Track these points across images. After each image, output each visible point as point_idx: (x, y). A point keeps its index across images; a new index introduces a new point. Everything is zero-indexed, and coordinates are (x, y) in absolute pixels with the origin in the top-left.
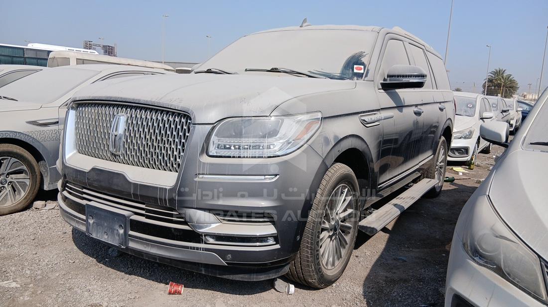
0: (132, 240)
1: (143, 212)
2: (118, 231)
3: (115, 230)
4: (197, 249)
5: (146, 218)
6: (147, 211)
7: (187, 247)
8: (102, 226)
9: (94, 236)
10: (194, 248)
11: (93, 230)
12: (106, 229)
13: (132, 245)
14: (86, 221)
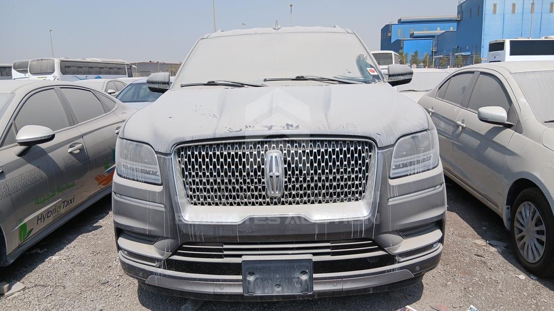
0: (317, 283)
1: (329, 250)
2: (299, 278)
3: (294, 278)
4: (393, 270)
5: (332, 255)
6: (333, 247)
7: (384, 272)
8: (271, 280)
9: (259, 293)
10: (390, 271)
11: (256, 287)
12: (279, 281)
13: (317, 288)
14: (244, 280)
